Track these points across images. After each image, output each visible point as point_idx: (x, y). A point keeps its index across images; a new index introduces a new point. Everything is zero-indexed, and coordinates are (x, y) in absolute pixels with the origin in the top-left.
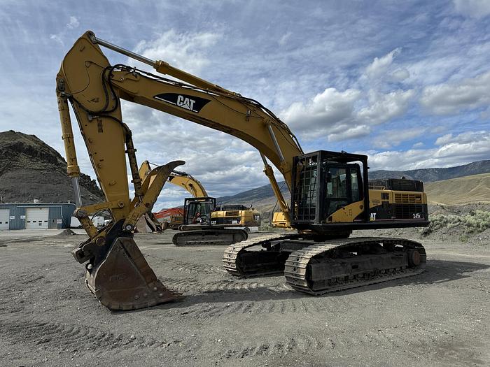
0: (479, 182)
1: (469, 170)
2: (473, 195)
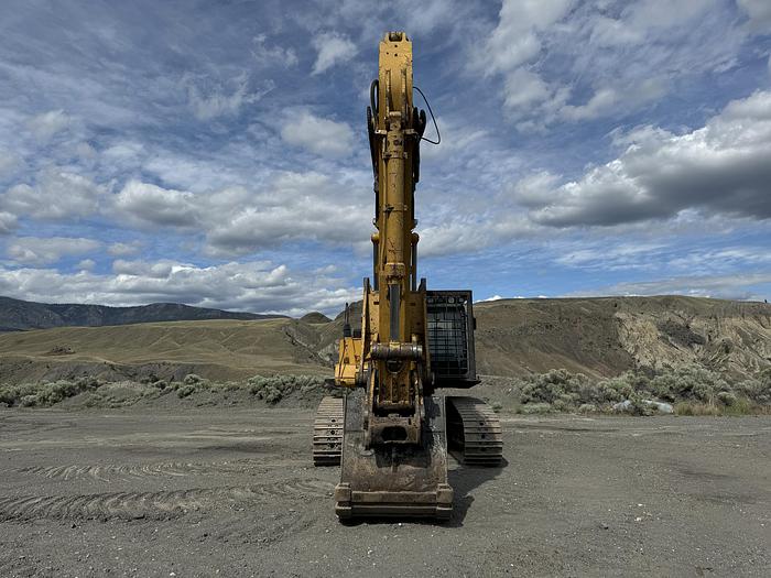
0: (163, 333)
1: (146, 314)
2: (155, 351)
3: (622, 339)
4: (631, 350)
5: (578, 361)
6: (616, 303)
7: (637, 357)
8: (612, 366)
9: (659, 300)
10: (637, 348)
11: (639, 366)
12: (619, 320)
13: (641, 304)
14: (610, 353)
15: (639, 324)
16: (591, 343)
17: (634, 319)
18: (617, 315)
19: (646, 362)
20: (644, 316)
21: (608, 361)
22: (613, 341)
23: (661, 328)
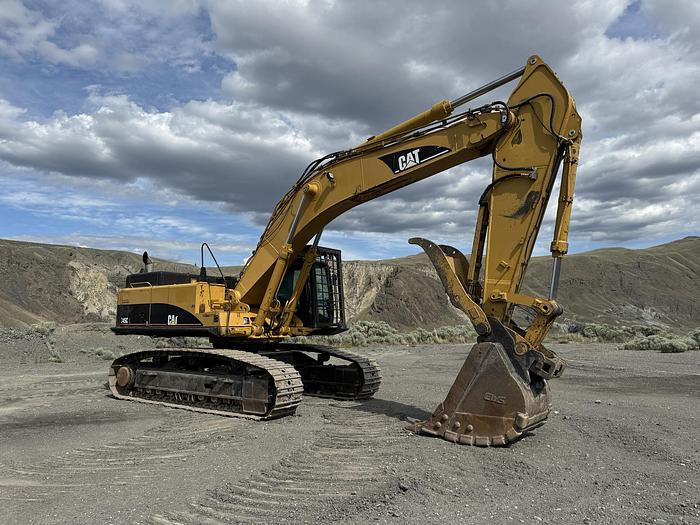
3: (73, 287)
4: (80, 298)
5: (24, 307)
6: (71, 253)
7: (86, 305)
8: (61, 313)
9: (112, 254)
10: (86, 297)
11: (86, 313)
12: (73, 268)
13: (96, 256)
14: (59, 300)
15: (91, 274)
16: (41, 290)
17: (87, 270)
18: (71, 263)
19: (93, 310)
20: (97, 267)
21: (57, 308)
22: (64, 289)
23: (111, 279)
